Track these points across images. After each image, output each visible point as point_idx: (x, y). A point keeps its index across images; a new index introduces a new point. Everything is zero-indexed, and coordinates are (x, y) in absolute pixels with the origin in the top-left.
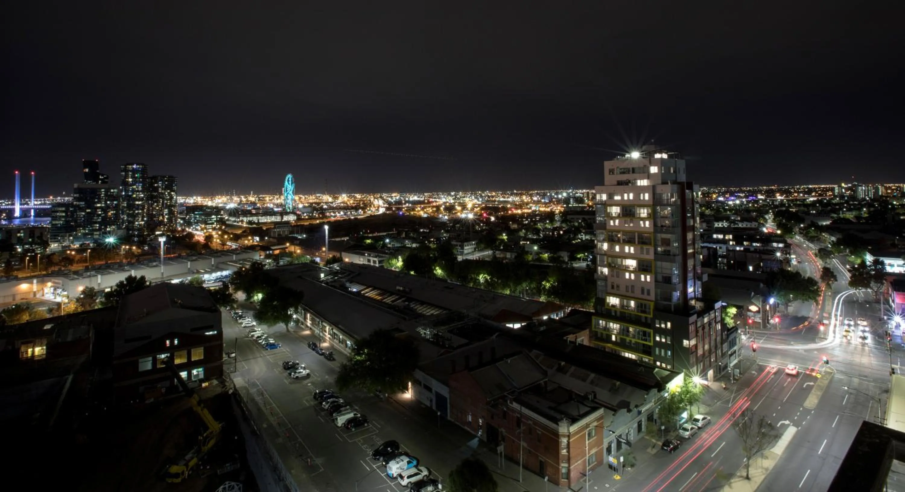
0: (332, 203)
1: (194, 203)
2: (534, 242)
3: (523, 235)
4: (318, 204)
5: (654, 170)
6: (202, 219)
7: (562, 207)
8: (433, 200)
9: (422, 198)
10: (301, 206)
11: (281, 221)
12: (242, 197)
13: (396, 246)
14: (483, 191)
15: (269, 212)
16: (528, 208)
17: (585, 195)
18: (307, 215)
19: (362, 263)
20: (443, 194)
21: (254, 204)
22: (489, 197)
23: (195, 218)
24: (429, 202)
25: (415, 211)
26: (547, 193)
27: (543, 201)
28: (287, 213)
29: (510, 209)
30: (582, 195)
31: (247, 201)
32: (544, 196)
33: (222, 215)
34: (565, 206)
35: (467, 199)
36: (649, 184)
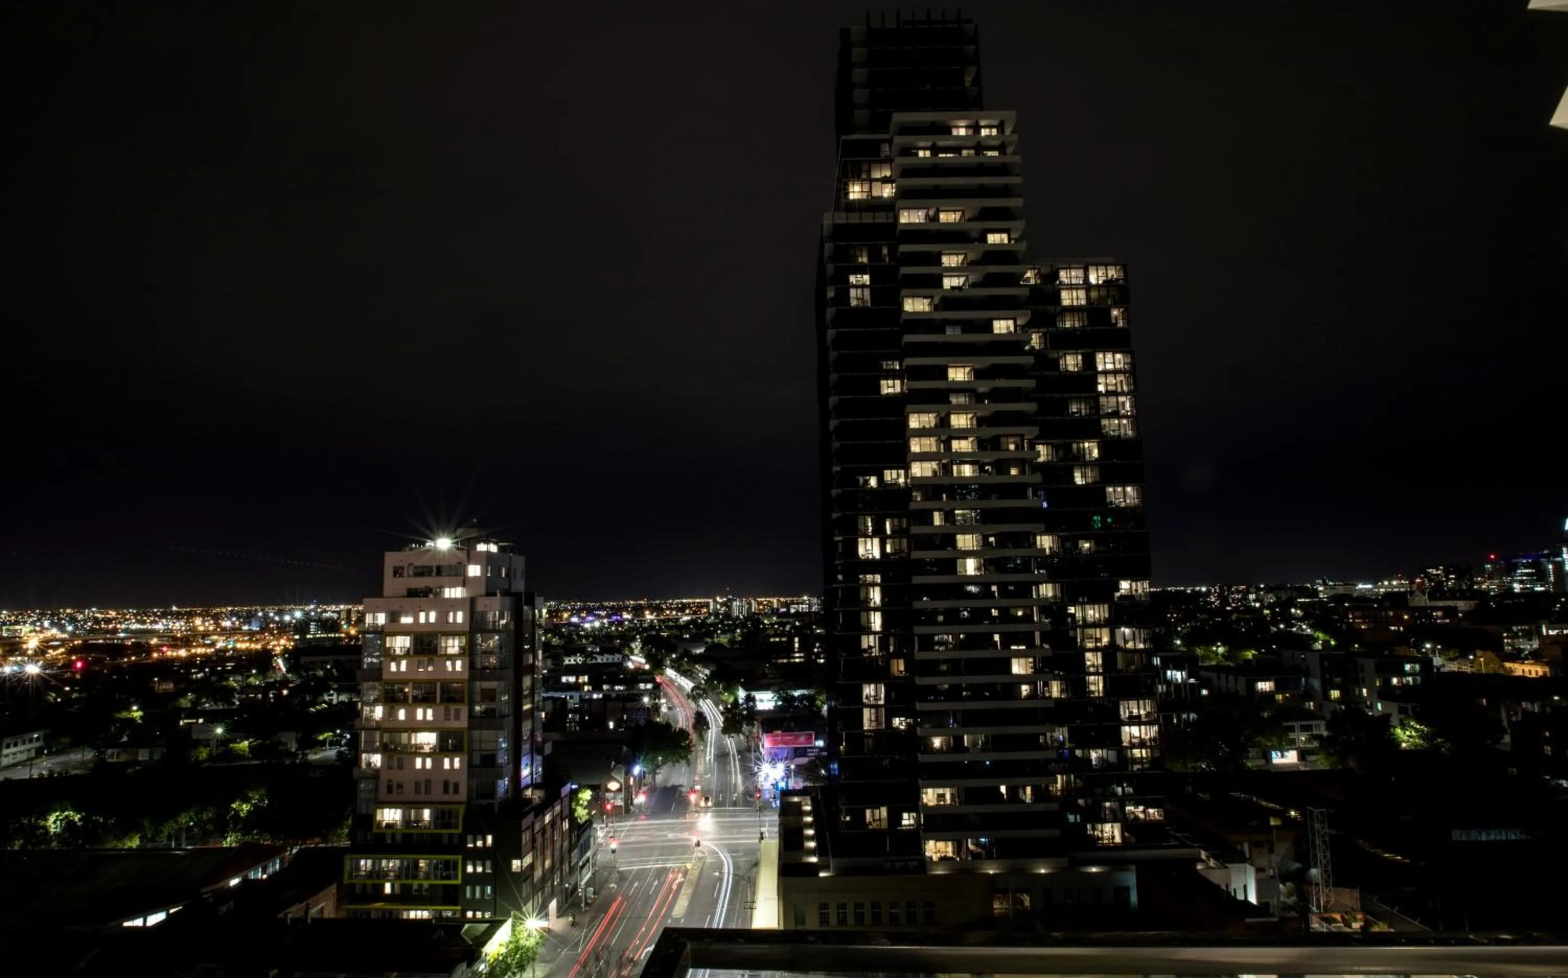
2: (213, 718)
3: (189, 705)
5: (474, 571)
7: (289, 640)
14: (80, 607)
16: (204, 645)
17: (343, 615)
22: (96, 621)
26: (256, 611)
27: (246, 628)
29: (158, 648)
30: (335, 616)
32: (249, 618)
34: (297, 637)
35: (25, 629)
36: (465, 595)
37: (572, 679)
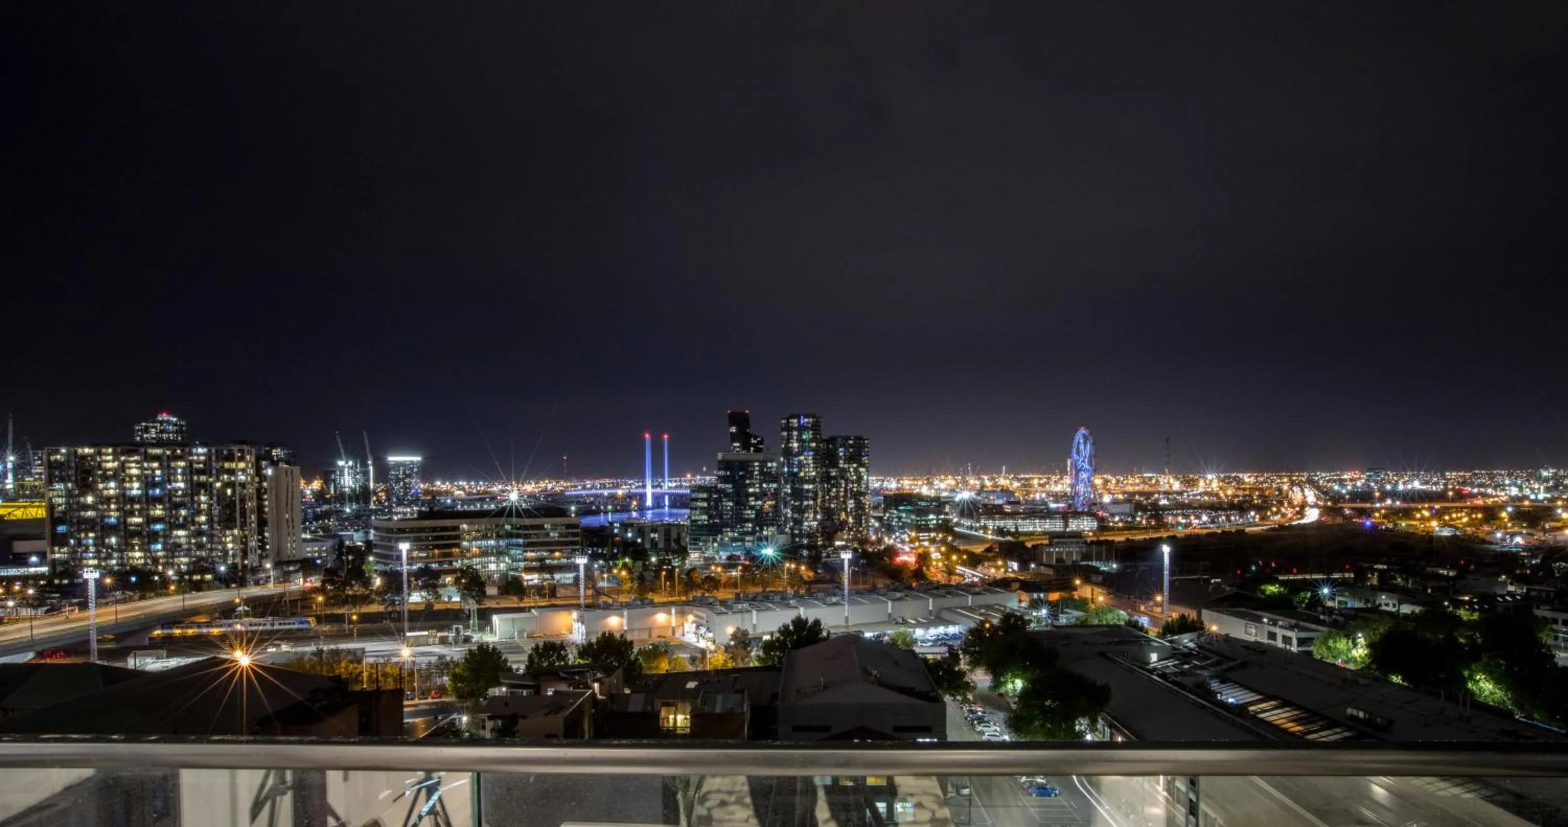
0: (1180, 493)
1: (898, 489)
4: (1148, 495)
6: (912, 520)
8: (1476, 490)
9: (1436, 484)
10: (1107, 499)
11: (1065, 532)
12: (986, 477)
13: (1349, 605)
15: (1038, 512)
18: (1121, 520)
19: (1252, 639)
20: (1510, 475)
21: (1006, 492)
23: (900, 518)
24: (1460, 496)
25: (1415, 519)
28: (1077, 514)
31: (995, 486)
33: (946, 514)
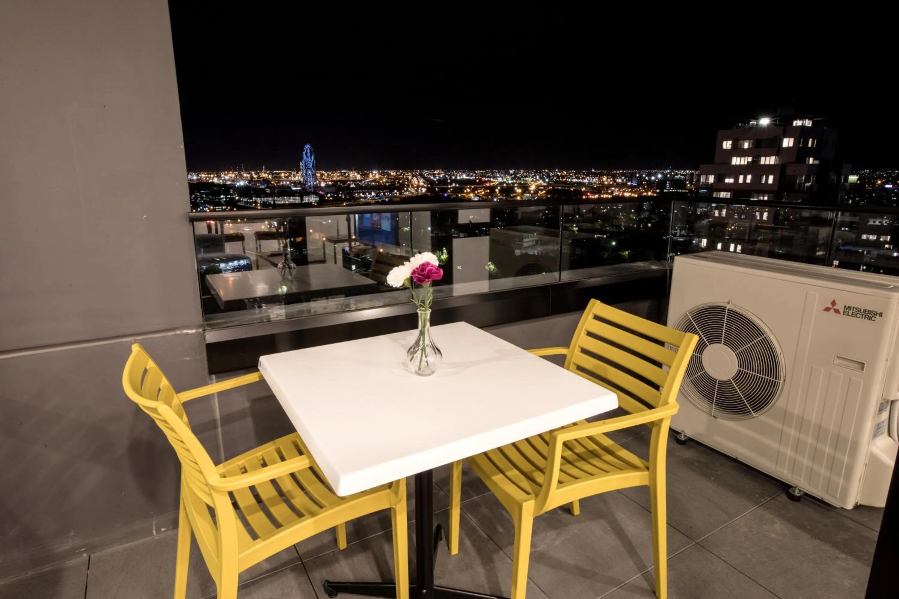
0: (361, 181)
1: (197, 180)
2: (612, 236)
3: (599, 227)
4: (344, 182)
5: (787, 143)
6: (210, 199)
7: (653, 192)
8: (487, 179)
9: (472, 176)
10: (323, 185)
11: (301, 203)
12: (253, 173)
13: (440, 235)
14: (551, 169)
15: (285, 192)
16: (608, 193)
17: (688, 177)
18: (331, 196)
19: (399, 254)
20: (499, 172)
21: (266, 181)
22: (558, 177)
23: (202, 198)
24: (481, 182)
25: (464, 193)
26: (636, 173)
27: (629, 184)
28: (308, 194)
29: (585, 193)
30: (683, 177)
31: (259, 177)
32: (631, 177)
33: (231, 195)
34: (658, 191)
35: (529, 179)
36: (777, 163)
37: (872, 237)
